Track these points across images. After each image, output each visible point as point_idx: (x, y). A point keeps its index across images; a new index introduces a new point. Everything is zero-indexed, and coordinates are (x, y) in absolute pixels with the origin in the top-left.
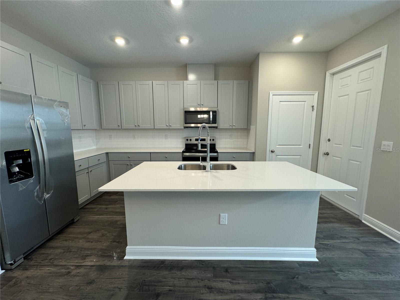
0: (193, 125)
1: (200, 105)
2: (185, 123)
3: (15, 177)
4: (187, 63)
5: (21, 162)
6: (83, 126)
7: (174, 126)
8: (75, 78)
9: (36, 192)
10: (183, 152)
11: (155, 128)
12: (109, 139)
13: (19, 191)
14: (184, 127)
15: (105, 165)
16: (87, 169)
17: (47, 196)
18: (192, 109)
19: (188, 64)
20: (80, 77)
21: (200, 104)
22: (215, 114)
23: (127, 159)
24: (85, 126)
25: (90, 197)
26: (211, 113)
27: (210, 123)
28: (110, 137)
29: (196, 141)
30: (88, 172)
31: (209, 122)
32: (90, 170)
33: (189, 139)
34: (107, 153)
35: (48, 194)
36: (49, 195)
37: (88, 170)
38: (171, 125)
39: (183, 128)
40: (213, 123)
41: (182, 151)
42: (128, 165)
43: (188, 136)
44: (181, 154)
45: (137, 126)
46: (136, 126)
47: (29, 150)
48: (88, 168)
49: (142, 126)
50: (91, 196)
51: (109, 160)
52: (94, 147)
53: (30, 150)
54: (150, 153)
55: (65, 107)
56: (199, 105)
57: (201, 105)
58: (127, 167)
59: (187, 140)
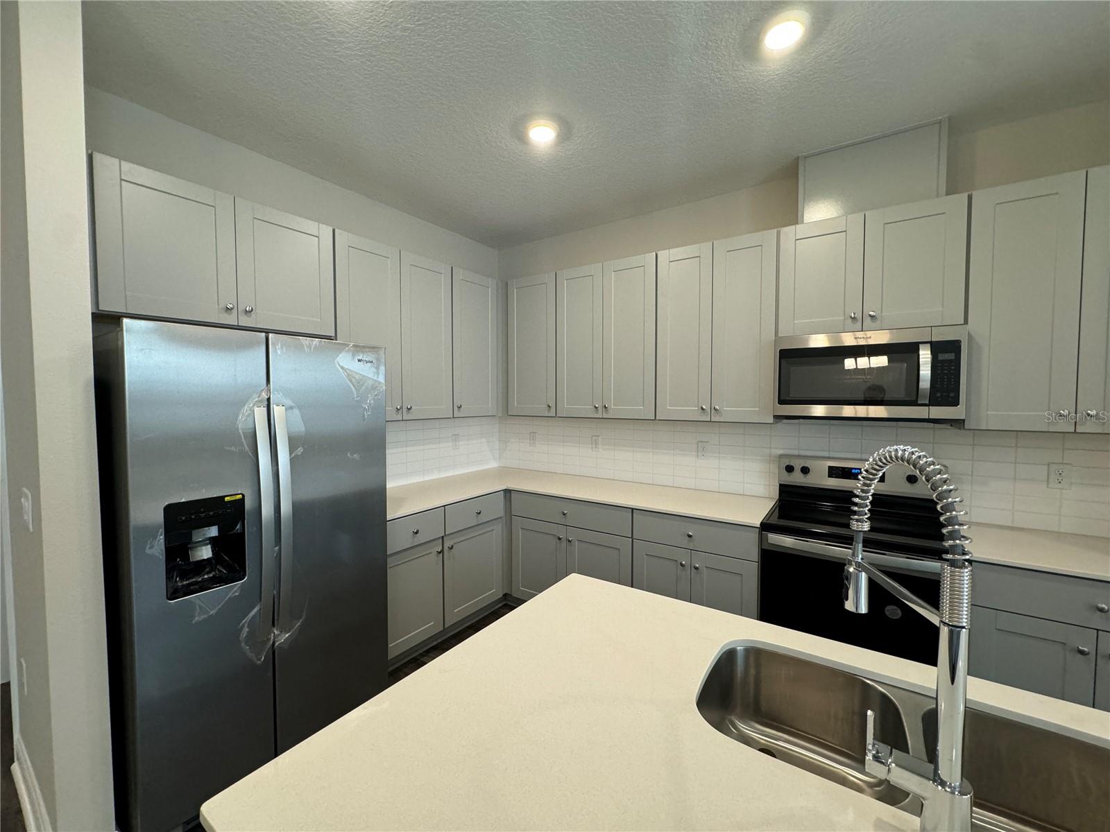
0: (819, 410)
1: (859, 321)
2: (781, 402)
3: (208, 573)
4: (800, 155)
5: (213, 531)
6: (456, 408)
7: (730, 411)
8: (444, 280)
9: (246, 625)
10: (766, 527)
11: (657, 418)
12: (530, 443)
13: (194, 622)
14: (774, 416)
15: (498, 530)
16: (441, 540)
17: (282, 637)
18: (819, 341)
19: (805, 157)
20: (459, 274)
21: (859, 316)
22: (951, 356)
23: (559, 519)
24: (461, 409)
25: (442, 629)
26: (925, 355)
27: (914, 403)
28: (533, 437)
29: (830, 475)
30: (442, 552)
31: (914, 398)
32: (447, 545)
33: (798, 465)
34: (508, 492)
35: (282, 631)
36: (287, 635)
37: (443, 546)
38: (717, 407)
39: (771, 420)
40: (934, 401)
41: (761, 524)
42: (560, 539)
43: (796, 452)
44: (755, 536)
45: (600, 409)
46: (596, 408)
47: (240, 496)
48: (443, 537)
49: (615, 410)
50: (446, 626)
51: (513, 514)
52: (493, 464)
53: (243, 495)
54: (633, 509)
55: (372, 362)
56: (854, 319)
57: (868, 321)
58: (558, 545)
59: (790, 469)
